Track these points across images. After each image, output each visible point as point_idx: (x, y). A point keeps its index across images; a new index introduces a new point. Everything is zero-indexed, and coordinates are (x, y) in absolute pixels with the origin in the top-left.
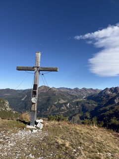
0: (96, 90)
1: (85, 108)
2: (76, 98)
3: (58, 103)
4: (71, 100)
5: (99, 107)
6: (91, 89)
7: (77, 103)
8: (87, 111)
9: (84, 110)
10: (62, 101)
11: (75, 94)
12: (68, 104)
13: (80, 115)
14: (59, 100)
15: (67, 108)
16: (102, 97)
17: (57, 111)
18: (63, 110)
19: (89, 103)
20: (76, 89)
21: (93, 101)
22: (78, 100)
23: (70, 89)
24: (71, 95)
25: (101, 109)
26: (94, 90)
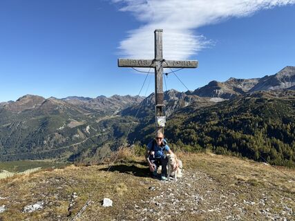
0: (136, 99)
1: (118, 130)
2: (102, 114)
3: (67, 128)
4: (93, 119)
5: (142, 125)
6: (128, 97)
7: (105, 124)
8: (123, 134)
9: (118, 133)
10: (74, 124)
11: (100, 107)
12: (88, 127)
13: (112, 143)
14: (69, 122)
15: (86, 135)
16: (146, 109)
17: (67, 143)
18: (78, 140)
19: (125, 121)
20: (101, 99)
21: (129, 117)
22: (106, 118)
23: (88, 99)
24: (92, 111)
25: (146, 129)
26: (133, 98)
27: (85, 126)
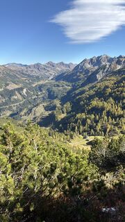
0: (68, 66)
1: (52, 93)
2: (38, 78)
3: (6, 90)
4: (30, 84)
5: (74, 88)
6: (62, 64)
7: (40, 88)
8: (57, 97)
9: (51, 96)
10: (12, 87)
11: (35, 73)
12: (25, 90)
13: (45, 104)
14: (7, 85)
15: (23, 96)
16: (78, 74)
17: (6, 104)
18: (16, 101)
19: (58, 86)
20: (37, 66)
21: (62, 82)
22: (41, 82)
23: (26, 66)
24: (29, 76)
25: (77, 92)
26: (66, 65)
27: (22, 89)
